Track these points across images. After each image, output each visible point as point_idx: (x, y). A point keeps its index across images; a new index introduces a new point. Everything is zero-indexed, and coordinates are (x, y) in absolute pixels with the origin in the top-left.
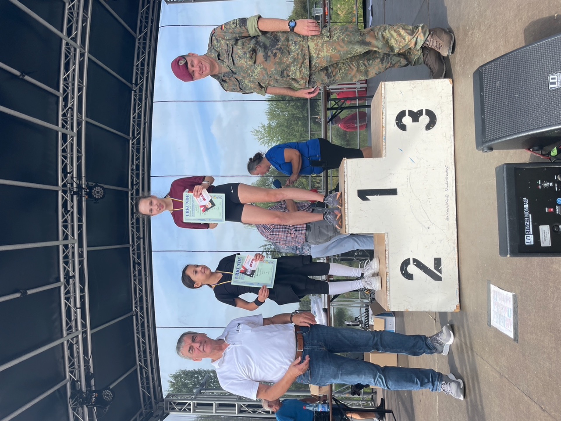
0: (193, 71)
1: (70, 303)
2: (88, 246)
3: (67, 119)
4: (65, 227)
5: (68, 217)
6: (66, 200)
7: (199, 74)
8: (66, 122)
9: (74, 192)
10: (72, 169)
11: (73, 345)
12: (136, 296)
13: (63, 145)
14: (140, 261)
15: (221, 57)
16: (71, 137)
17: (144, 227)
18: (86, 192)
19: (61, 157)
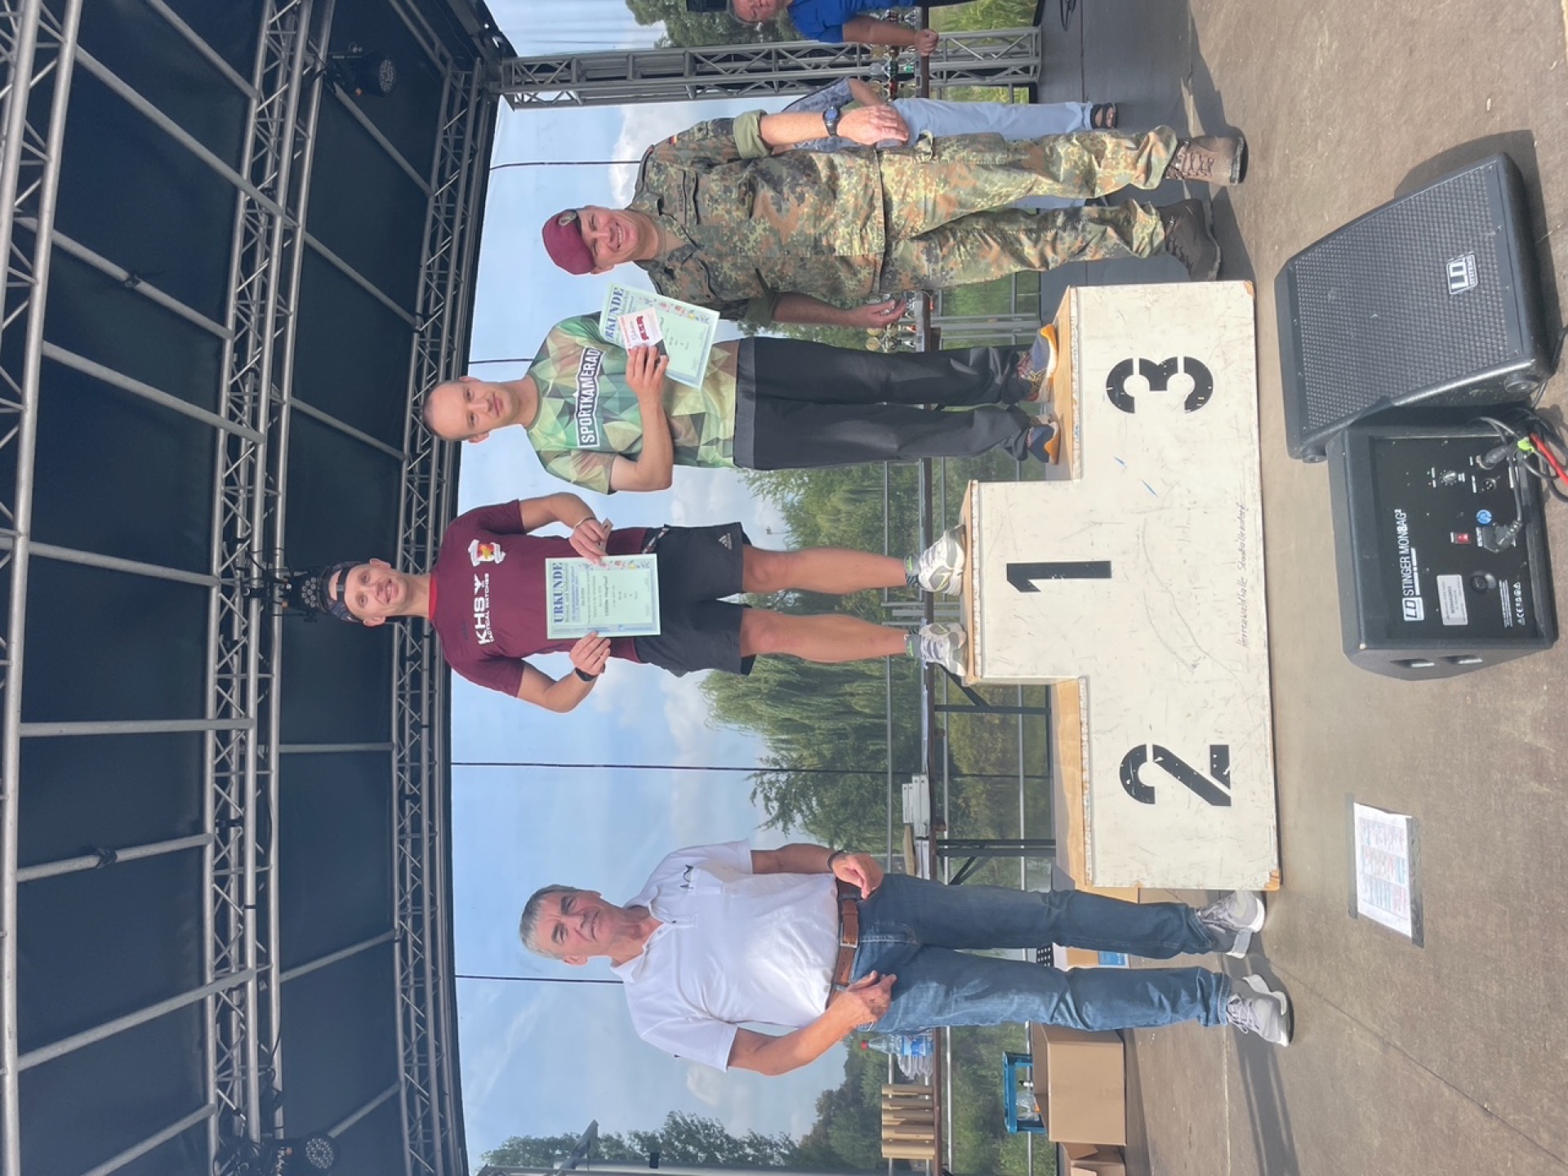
0: (595, 241)
1: (228, 893)
2: (281, 741)
3: (241, 398)
4: (225, 684)
5: (231, 658)
6: (230, 612)
7: (611, 249)
8: (240, 408)
9: (252, 589)
10: (249, 531)
11: (232, 1009)
12: (405, 889)
13: (227, 468)
14: (419, 789)
15: (666, 208)
16: (251, 447)
17: (431, 697)
18: (285, 590)
19: (223, 498)
